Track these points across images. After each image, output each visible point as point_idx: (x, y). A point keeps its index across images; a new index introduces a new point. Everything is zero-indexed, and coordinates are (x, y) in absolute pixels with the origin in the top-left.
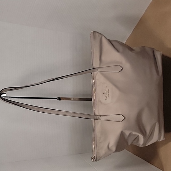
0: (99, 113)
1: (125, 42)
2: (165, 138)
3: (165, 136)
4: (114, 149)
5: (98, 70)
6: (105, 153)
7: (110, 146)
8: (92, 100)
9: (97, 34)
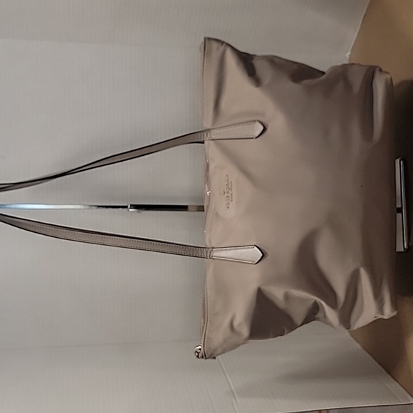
0: (210, 242)
1: (349, 53)
2: (396, 309)
3: (395, 305)
4: (245, 331)
5: (209, 136)
6: (225, 341)
7: (236, 324)
8: (204, 210)
9: (215, 45)
